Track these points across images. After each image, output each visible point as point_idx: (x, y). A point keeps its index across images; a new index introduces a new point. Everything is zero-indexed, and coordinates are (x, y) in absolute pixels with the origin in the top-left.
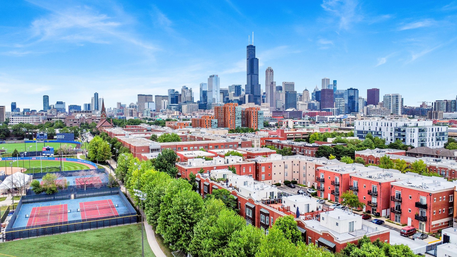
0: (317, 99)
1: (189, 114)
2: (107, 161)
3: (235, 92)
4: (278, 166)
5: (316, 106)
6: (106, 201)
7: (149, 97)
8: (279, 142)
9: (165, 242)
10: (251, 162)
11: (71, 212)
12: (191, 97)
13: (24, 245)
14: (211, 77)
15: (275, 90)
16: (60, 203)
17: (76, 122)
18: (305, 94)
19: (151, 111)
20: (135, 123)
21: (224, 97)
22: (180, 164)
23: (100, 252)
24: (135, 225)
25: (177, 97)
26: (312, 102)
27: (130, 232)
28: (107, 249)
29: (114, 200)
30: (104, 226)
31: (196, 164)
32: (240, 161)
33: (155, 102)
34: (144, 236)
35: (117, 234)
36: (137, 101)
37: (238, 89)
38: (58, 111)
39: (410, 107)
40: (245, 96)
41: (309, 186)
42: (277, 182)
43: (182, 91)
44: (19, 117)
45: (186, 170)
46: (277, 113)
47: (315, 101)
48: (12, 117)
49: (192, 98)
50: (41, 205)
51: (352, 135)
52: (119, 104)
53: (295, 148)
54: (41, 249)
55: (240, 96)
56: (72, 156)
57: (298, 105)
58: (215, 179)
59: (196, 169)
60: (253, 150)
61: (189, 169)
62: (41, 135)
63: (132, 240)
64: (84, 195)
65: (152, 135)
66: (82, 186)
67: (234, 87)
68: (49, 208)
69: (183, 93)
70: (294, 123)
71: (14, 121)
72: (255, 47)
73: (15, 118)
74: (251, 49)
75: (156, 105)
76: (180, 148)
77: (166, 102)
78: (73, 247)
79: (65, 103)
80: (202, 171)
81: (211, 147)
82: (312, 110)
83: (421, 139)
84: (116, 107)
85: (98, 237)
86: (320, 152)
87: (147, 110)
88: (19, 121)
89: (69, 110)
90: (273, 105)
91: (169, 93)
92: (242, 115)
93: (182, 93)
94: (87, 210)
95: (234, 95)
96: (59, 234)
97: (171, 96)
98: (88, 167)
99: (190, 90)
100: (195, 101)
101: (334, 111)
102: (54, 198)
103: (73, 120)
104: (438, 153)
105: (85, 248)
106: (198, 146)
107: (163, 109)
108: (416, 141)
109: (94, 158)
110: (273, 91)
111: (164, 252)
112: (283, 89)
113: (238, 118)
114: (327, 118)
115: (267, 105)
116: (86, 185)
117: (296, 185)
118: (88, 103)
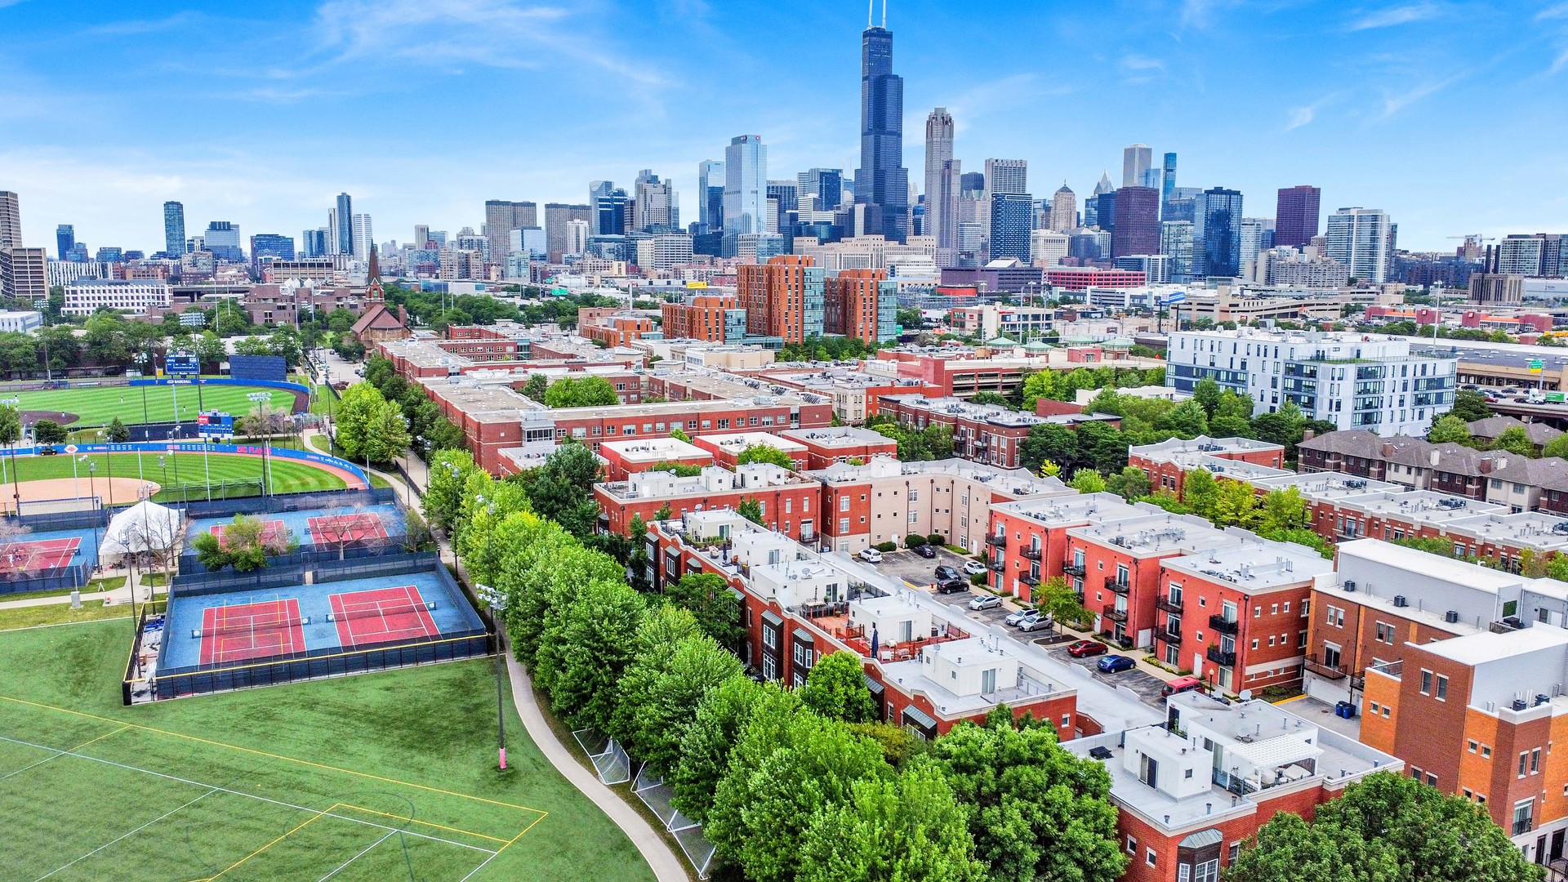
0: (1103, 223)
1: (661, 271)
2: (396, 459)
3: (821, 195)
4: (888, 493)
5: (1099, 247)
6: (401, 592)
7: (525, 209)
8: (921, 402)
9: (555, 706)
10: (811, 480)
11: (309, 623)
12: (670, 208)
13: (205, 711)
14: (738, 141)
15: (956, 189)
16: (275, 596)
17: (284, 308)
18: (1062, 203)
19: (532, 258)
20: (479, 313)
21: (781, 210)
22: (605, 487)
23: (398, 728)
24: (483, 661)
25: (619, 210)
26: (1085, 231)
27: (469, 679)
28: (414, 721)
29: (423, 589)
30: (401, 663)
31: (649, 488)
32: (777, 481)
33: (544, 228)
34: (505, 691)
35: (438, 683)
36: (484, 220)
37: (830, 183)
38: (217, 256)
39: (1418, 255)
40: (852, 211)
41: (975, 553)
42: (884, 540)
43: (639, 188)
44: (96, 288)
45: (623, 508)
46: (960, 272)
47: (1097, 227)
48: (71, 288)
49: (672, 213)
50: (226, 602)
51: (1161, 382)
52: (423, 230)
53: (963, 428)
54: (251, 722)
55: (838, 208)
56: (288, 439)
57: (1035, 241)
58: (697, 538)
59: (651, 505)
60: (830, 438)
61: (631, 506)
62: (179, 361)
63: (475, 701)
64: (340, 572)
65: (530, 378)
66: (333, 547)
67: (817, 178)
68: (251, 610)
69: (642, 196)
70: (1004, 319)
71: (80, 302)
72: (889, 36)
73: (82, 292)
74: (878, 43)
75: (548, 237)
76: (614, 428)
77: (582, 229)
78: (328, 718)
79: (237, 226)
80: (669, 509)
81: (706, 423)
82: (1081, 264)
83: (1364, 399)
84: (411, 239)
85: (389, 693)
86: (1033, 443)
87: (517, 255)
88: (97, 302)
89: (254, 250)
90: (947, 241)
91: (593, 193)
92: (827, 293)
93: (638, 197)
94: (352, 618)
95: (817, 205)
96: (287, 683)
97: (601, 206)
98: (340, 481)
99: (664, 186)
100: (684, 224)
101: (1155, 270)
102: (259, 581)
103: (274, 299)
104: (1387, 453)
105: (359, 719)
106: (668, 419)
107: (572, 252)
108: (1348, 406)
109: (357, 452)
110: (949, 194)
111: (555, 732)
112: (988, 184)
113: (813, 306)
114: (1122, 295)
115: (928, 243)
116: (345, 542)
117: (942, 548)
118: (317, 229)
